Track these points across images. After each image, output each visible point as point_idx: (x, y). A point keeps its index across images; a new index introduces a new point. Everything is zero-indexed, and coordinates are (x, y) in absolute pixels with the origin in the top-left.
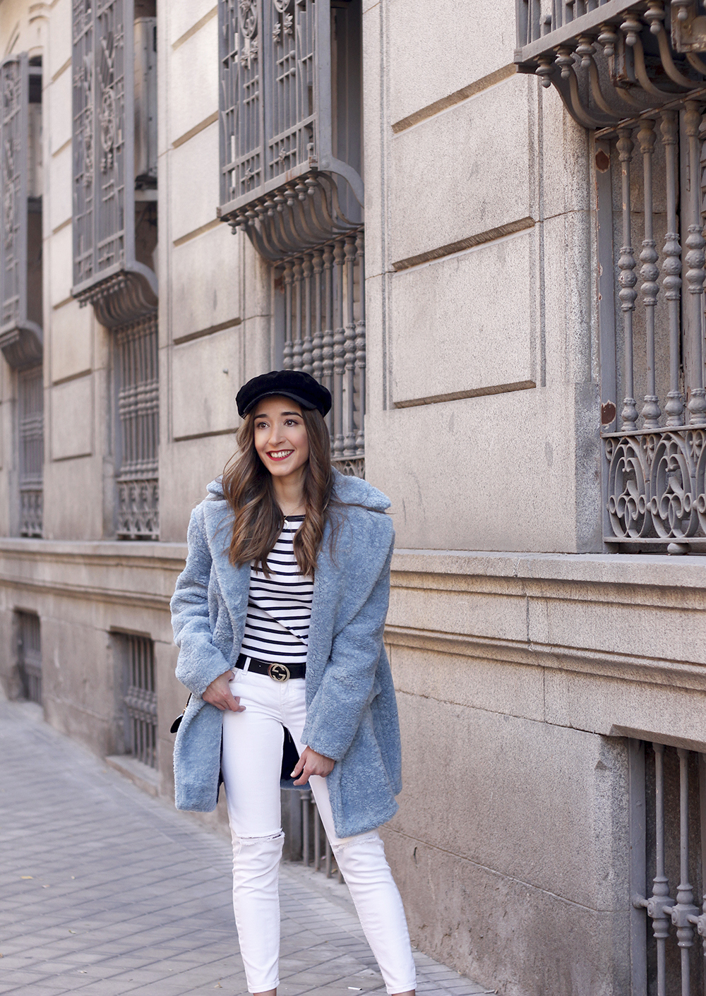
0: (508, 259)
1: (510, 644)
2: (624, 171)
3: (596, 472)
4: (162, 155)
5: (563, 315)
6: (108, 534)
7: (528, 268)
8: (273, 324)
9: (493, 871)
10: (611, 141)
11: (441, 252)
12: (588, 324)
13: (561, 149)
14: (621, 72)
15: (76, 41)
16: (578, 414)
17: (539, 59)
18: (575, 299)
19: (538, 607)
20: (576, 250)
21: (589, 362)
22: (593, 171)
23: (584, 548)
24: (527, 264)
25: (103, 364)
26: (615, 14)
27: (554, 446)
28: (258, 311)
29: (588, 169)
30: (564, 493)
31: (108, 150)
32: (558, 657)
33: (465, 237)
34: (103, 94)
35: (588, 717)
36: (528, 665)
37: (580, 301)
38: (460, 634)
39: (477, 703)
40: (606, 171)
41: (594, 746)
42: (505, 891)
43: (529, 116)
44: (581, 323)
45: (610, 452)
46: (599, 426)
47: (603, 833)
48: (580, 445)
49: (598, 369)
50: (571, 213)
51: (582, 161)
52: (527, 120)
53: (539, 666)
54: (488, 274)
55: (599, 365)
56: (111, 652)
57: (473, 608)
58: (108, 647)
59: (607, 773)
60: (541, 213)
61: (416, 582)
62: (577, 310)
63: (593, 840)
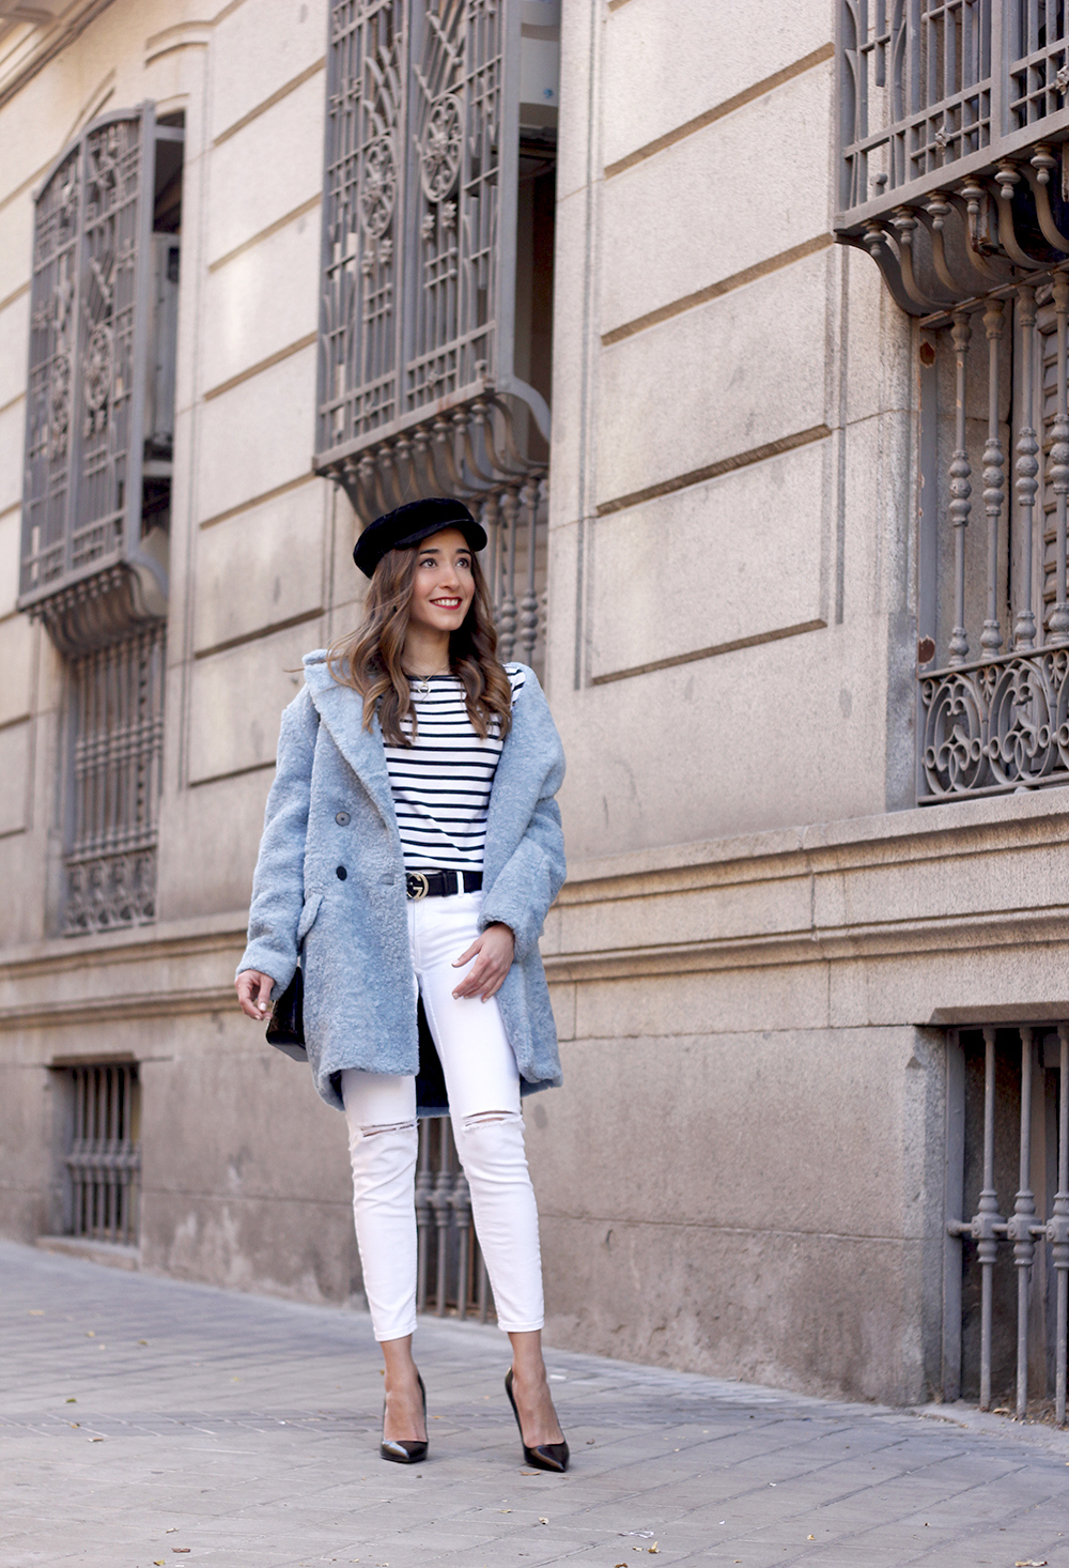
0: (787, 478)
1: (782, 939)
2: (960, 362)
3: (910, 720)
4: (182, 412)
5: (873, 535)
6: (50, 934)
7: (818, 485)
9: (739, 1230)
10: (941, 331)
11: (677, 483)
12: (905, 543)
13: (876, 339)
14: (982, 234)
15: (38, 267)
16: (891, 650)
17: (868, 225)
18: (891, 514)
19: (830, 885)
20: (894, 457)
21: (905, 589)
22: (916, 366)
23: (893, 805)
24: (818, 481)
25: (51, 705)
26: (988, 162)
27: (854, 692)
28: (357, 594)
29: (910, 362)
30: (869, 745)
31: (96, 407)
32: (855, 940)
33: (718, 460)
35: (897, 1008)
36: (805, 962)
37: (896, 517)
38: (701, 942)
39: (719, 1026)
40: (930, 365)
41: (906, 1040)
42: (757, 1250)
43: (826, 305)
44: (896, 543)
45: (929, 697)
46: (914, 664)
47: (913, 1145)
48: (892, 686)
49: (914, 598)
50: (889, 413)
51: (904, 352)
52: (822, 310)
53: (823, 960)
54: (755, 500)
55: (917, 593)
56: (50, 1094)
57: (724, 905)
58: (47, 1089)
59: (921, 1072)
60: (842, 417)
61: (633, 888)
62: (892, 527)
63: (900, 1154)
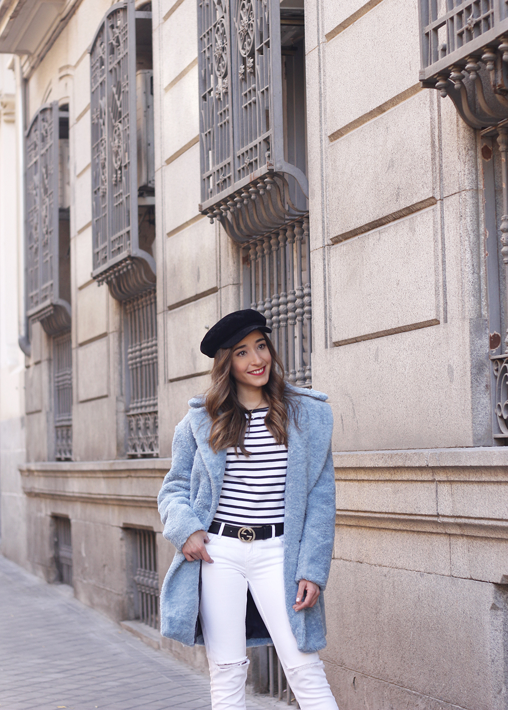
0: (417, 229)
1: (424, 518)
2: (503, 159)
3: (487, 386)
4: (157, 171)
5: (459, 268)
6: (120, 454)
7: (432, 235)
8: (242, 290)
9: (414, 692)
10: (492, 137)
11: (367, 228)
12: (478, 274)
13: (456, 144)
14: (500, 82)
15: (93, 90)
16: (472, 342)
17: (438, 77)
18: (468, 256)
19: (444, 489)
20: (468, 219)
21: (480, 303)
22: (480, 160)
23: (478, 442)
24: (432, 232)
25: (116, 328)
27: (454, 367)
28: (231, 281)
29: (476, 158)
30: (463, 402)
31: (117, 168)
32: (460, 525)
33: (385, 215)
34: (114, 127)
35: (484, 571)
36: (438, 533)
37: (472, 257)
38: (386, 513)
39: (399, 564)
40: (489, 160)
41: (488, 593)
42: (423, 706)
43: (431, 122)
44: (473, 274)
45: (497, 370)
46: (488, 351)
47: (497, 658)
48: (474, 365)
49: (486, 308)
50: (464, 192)
51: (472, 152)
52: (429, 125)
53: (446, 534)
54: (402, 242)
55: (487, 305)
56: (124, 543)
57: (395, 492)
58: (122, 539)
59: (499, 612)
60: (441, 194)
61: (352, 476)
62: (469, 264)
63: (489, 664)
